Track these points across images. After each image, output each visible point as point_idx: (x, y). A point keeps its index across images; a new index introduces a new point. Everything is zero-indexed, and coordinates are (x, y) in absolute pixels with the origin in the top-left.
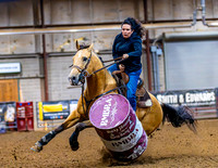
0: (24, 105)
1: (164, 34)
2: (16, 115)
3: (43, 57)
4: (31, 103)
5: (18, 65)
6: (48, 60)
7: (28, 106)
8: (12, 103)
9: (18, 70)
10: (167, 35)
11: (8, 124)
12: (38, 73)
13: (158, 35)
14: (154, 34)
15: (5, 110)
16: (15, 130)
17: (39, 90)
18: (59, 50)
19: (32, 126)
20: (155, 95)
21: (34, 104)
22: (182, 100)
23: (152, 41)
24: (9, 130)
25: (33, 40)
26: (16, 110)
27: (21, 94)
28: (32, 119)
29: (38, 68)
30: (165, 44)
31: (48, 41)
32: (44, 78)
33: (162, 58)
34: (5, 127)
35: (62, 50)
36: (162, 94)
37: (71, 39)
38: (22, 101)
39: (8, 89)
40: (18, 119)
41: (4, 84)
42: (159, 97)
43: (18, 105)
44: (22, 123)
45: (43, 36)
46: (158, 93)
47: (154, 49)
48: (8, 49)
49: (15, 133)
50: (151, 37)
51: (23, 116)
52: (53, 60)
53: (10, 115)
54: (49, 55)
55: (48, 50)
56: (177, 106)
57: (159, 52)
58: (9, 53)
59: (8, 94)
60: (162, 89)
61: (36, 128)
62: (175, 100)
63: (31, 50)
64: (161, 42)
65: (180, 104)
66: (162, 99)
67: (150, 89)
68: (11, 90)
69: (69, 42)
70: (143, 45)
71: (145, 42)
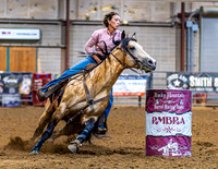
0: (42, 77)
1: (202, 8)
2: (32, 87)
3: (66, 25)
4: (50, 76)
5: (37, 31)
6: (71, 28)
7: (46, 78)
8: (28, 74)
9: (37, 37)
10: (206, 10)
11: (23, 96)
12: (59, 42)
13: (195, 9)
14: (191, 7)
15: (20, 81)
16: (30, 104)
17: (59, 61)
18: (84, 18)
20: (187, 77)
22: (216, 84)
23: (187, 15)
24: (23, 103)
25: (56, 5)
26: (33, 82)
27: (39, 65)
29: (59, 36)
30: (202, 20)
31: (72, 8)
32: (65, 48)
33: (198, 35)
34: (19, 100)
35: (88, 18)
36: (195, 75)
37: (98, 7)
38: (40, 72)
40: (33, 92)
41: (21, 52)
42: (192, 78)
43: (35, 77)
46: (191, 74)
47: (189, 24)
48: (28, 13)
49: (30, 108)
50: (187, 11)
52: (76, 28)
53: (25, 88)
54: (73, 23)
55: (72, 17)
56: (211, 90)
57: (195, 27)
58: (28, 17)
59: (25, 64)
60: (196, 70)
64: (197, 17)
65: (214, 88)
66: (195, 81)
67: (182, 69)
68: (28, 59)
69: (96, 9)
70: (178, 20)
71: (179, 16)
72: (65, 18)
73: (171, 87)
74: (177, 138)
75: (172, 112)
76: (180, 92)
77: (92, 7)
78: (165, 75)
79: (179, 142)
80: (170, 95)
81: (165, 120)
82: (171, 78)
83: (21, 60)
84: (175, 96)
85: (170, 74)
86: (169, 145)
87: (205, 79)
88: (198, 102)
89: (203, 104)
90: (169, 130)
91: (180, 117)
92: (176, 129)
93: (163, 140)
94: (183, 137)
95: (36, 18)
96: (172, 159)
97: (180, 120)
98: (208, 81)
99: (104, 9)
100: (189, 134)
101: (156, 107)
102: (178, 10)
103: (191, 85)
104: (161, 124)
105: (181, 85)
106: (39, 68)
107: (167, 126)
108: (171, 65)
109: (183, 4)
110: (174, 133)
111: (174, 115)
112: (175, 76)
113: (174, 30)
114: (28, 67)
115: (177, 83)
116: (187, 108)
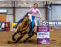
0: (8, 23)
1: (52, 3)
2: (5, 26)
3: (14, 8)
4: (10, 22)
5: (6, 10)
6: (15, 9)
7: (9, 23)
8: (4, 22)
9: (6, 12)
10: (53, 3)
11: (2, 28)
12: (12, 13)
13: (50, 3)
14: (49, 3)
16: (5, 30)
17: (12, 18)
18: (19, 6)
19: (10, 30)
20: (48, 22)
21: (11, 23)
22: (56, 24)
23: (48, 5)
24: (3, 30)
25: (11, 3)
26: (5, 24)
27: (7, 19)
28: (10, 27)
30: (52, 6)
31: (15, 3)
32: (14, 15)
33: (51, 10)
35: (20, 6)
36: (50, 21)
37: (23, 3)
38: (7, 22)
39: (3, 18)
40: (5, 27)
41: (1, 16)
42: (49, 22)
43: (6, 23)
44: (7, 28)
45: (14, 2)
47: (48, 7)
48: (3, 5)
49: (4, 32)
50: (48, 4)
51: (7, 26)
52: (17, 9)
53: (3, 26)
54: (16, 8)
55: (16, 6)
56: (55, 25)
57: (50, 8)
58: (3, 6)
59: (3, 19)
60: (50, 20)
61: (11, 30)
62: (54, 24)
63: (11, 6)
64: (51, 5)
65: (56, 25)
66: (50, 23)
67: (47, 20)
68: (4, 18)
69: (22, 4)
70: (45, 6)
71: (46, 5)
72: (14, 7)
73: (44, 25)
74: (46, 39)
75: (44, 32)
76: (46, 26)
77: (21, 3)
78: (42, 21)
79: (46, 40)
80: (43, 27)
81: (42, 34)
82: (44, 22)
83: (1, 18)
84: (45, 27)
85: (43, 21)
86: (43, 41)
87: (53, 22)
88: (51, 29)
89: (53, 29)
90: (43, 37)
91: (46, 33)
92: (45, 37)
93: (42, 40)
94: (47, 39)
95: (5, 6)
96: (45, 45)
97: (46, 34)
98: (54, 23)
99: (25, 4)
100: (49, 38)
101: (40, 31)
102: (45, 4)
103: (49, 24)
104: (41, 35)
105: (46, 24)
106: (7, 20)
107: (43, 36)
108: (44, 19)
109: (46, 2)
110: (45, 38)
111: (45, 32)
112: (45, 22)
113: (44, 9)
114: (4, 20)
115: (45, 24)
116: (48, 31)
